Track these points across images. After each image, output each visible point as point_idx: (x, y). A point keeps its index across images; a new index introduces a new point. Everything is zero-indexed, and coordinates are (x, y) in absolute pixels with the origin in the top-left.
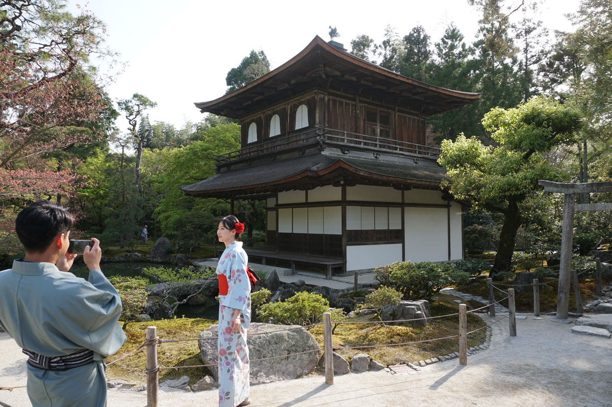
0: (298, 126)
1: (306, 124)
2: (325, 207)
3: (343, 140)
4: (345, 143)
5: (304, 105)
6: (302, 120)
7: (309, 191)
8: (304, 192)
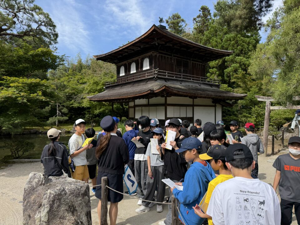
8: (147, 100)
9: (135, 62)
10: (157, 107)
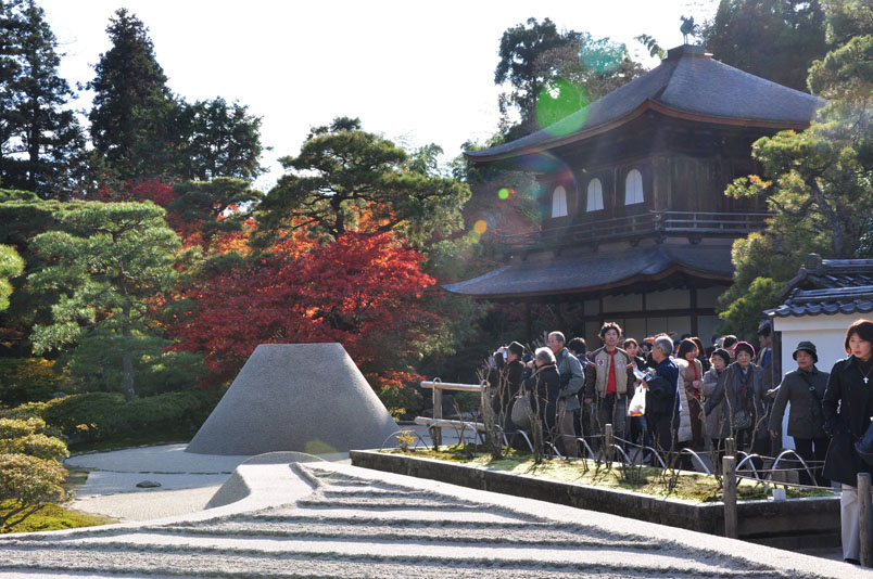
0: (629, 201)
1: (639, 199)
2: (670, 318)
3: (692, 225)
4: (695, 229)
5: (636, 171)
6: (634, 193)
7: (647, 296)
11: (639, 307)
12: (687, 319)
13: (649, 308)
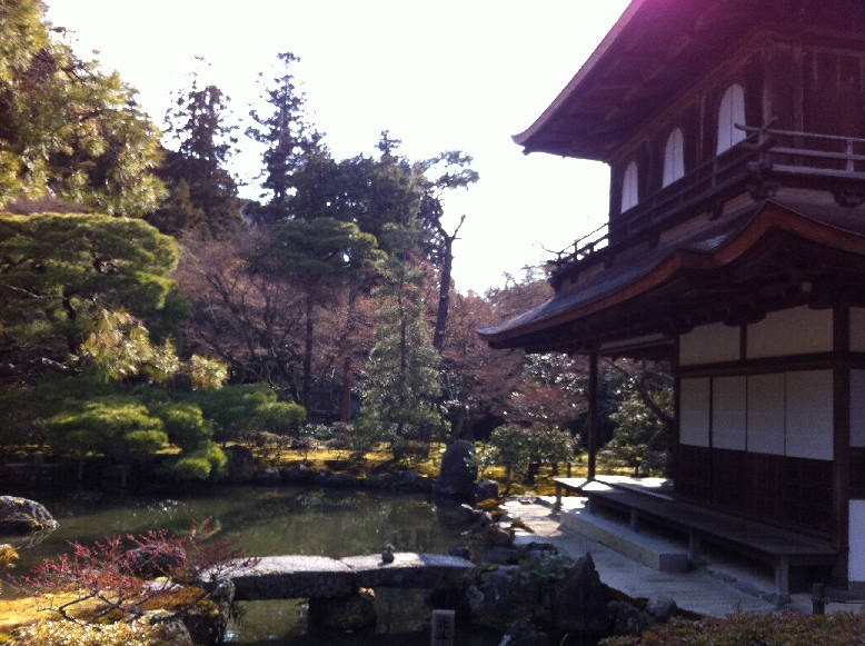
0: (723, 147)
1: (740, 136)
2: (789, 375)
4: (849, 172)
5: (735, 86)
6: (731, 128)
7: (751, 327)
8: (737, 330)
9: (678, 126)
10: (791, 375)
11: (733, 353)
12: (826, 377)
13: (752, 354)
